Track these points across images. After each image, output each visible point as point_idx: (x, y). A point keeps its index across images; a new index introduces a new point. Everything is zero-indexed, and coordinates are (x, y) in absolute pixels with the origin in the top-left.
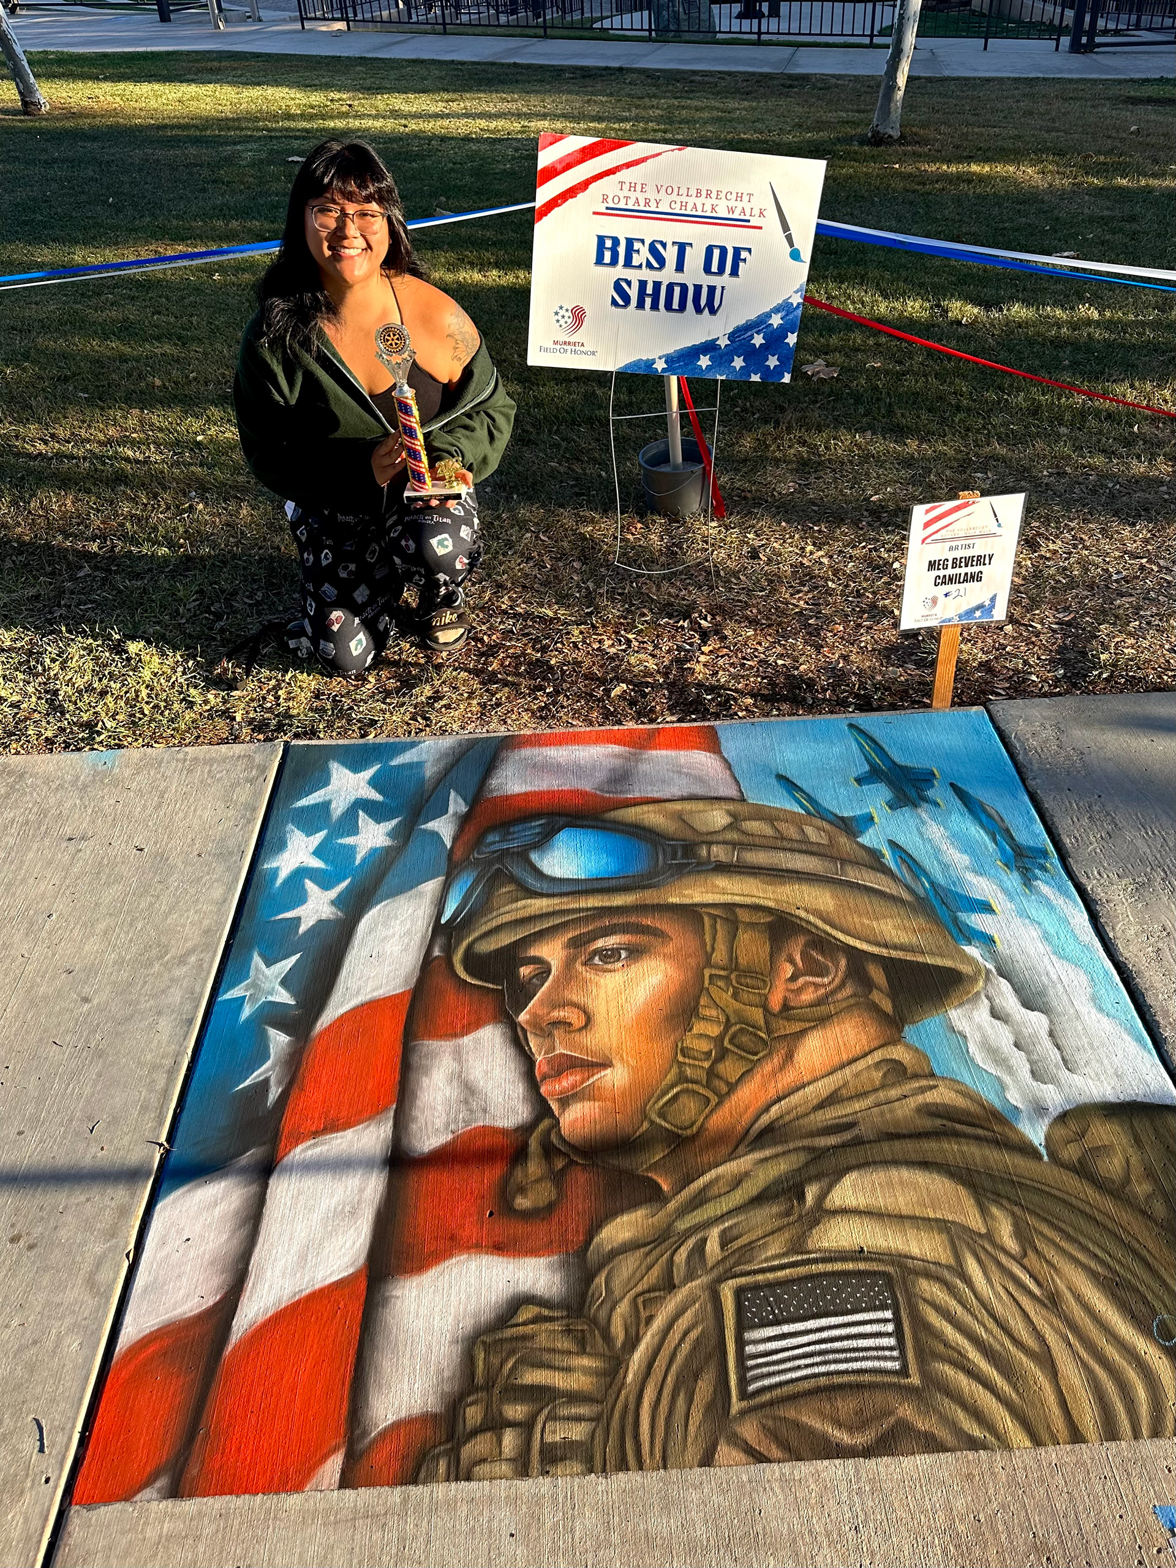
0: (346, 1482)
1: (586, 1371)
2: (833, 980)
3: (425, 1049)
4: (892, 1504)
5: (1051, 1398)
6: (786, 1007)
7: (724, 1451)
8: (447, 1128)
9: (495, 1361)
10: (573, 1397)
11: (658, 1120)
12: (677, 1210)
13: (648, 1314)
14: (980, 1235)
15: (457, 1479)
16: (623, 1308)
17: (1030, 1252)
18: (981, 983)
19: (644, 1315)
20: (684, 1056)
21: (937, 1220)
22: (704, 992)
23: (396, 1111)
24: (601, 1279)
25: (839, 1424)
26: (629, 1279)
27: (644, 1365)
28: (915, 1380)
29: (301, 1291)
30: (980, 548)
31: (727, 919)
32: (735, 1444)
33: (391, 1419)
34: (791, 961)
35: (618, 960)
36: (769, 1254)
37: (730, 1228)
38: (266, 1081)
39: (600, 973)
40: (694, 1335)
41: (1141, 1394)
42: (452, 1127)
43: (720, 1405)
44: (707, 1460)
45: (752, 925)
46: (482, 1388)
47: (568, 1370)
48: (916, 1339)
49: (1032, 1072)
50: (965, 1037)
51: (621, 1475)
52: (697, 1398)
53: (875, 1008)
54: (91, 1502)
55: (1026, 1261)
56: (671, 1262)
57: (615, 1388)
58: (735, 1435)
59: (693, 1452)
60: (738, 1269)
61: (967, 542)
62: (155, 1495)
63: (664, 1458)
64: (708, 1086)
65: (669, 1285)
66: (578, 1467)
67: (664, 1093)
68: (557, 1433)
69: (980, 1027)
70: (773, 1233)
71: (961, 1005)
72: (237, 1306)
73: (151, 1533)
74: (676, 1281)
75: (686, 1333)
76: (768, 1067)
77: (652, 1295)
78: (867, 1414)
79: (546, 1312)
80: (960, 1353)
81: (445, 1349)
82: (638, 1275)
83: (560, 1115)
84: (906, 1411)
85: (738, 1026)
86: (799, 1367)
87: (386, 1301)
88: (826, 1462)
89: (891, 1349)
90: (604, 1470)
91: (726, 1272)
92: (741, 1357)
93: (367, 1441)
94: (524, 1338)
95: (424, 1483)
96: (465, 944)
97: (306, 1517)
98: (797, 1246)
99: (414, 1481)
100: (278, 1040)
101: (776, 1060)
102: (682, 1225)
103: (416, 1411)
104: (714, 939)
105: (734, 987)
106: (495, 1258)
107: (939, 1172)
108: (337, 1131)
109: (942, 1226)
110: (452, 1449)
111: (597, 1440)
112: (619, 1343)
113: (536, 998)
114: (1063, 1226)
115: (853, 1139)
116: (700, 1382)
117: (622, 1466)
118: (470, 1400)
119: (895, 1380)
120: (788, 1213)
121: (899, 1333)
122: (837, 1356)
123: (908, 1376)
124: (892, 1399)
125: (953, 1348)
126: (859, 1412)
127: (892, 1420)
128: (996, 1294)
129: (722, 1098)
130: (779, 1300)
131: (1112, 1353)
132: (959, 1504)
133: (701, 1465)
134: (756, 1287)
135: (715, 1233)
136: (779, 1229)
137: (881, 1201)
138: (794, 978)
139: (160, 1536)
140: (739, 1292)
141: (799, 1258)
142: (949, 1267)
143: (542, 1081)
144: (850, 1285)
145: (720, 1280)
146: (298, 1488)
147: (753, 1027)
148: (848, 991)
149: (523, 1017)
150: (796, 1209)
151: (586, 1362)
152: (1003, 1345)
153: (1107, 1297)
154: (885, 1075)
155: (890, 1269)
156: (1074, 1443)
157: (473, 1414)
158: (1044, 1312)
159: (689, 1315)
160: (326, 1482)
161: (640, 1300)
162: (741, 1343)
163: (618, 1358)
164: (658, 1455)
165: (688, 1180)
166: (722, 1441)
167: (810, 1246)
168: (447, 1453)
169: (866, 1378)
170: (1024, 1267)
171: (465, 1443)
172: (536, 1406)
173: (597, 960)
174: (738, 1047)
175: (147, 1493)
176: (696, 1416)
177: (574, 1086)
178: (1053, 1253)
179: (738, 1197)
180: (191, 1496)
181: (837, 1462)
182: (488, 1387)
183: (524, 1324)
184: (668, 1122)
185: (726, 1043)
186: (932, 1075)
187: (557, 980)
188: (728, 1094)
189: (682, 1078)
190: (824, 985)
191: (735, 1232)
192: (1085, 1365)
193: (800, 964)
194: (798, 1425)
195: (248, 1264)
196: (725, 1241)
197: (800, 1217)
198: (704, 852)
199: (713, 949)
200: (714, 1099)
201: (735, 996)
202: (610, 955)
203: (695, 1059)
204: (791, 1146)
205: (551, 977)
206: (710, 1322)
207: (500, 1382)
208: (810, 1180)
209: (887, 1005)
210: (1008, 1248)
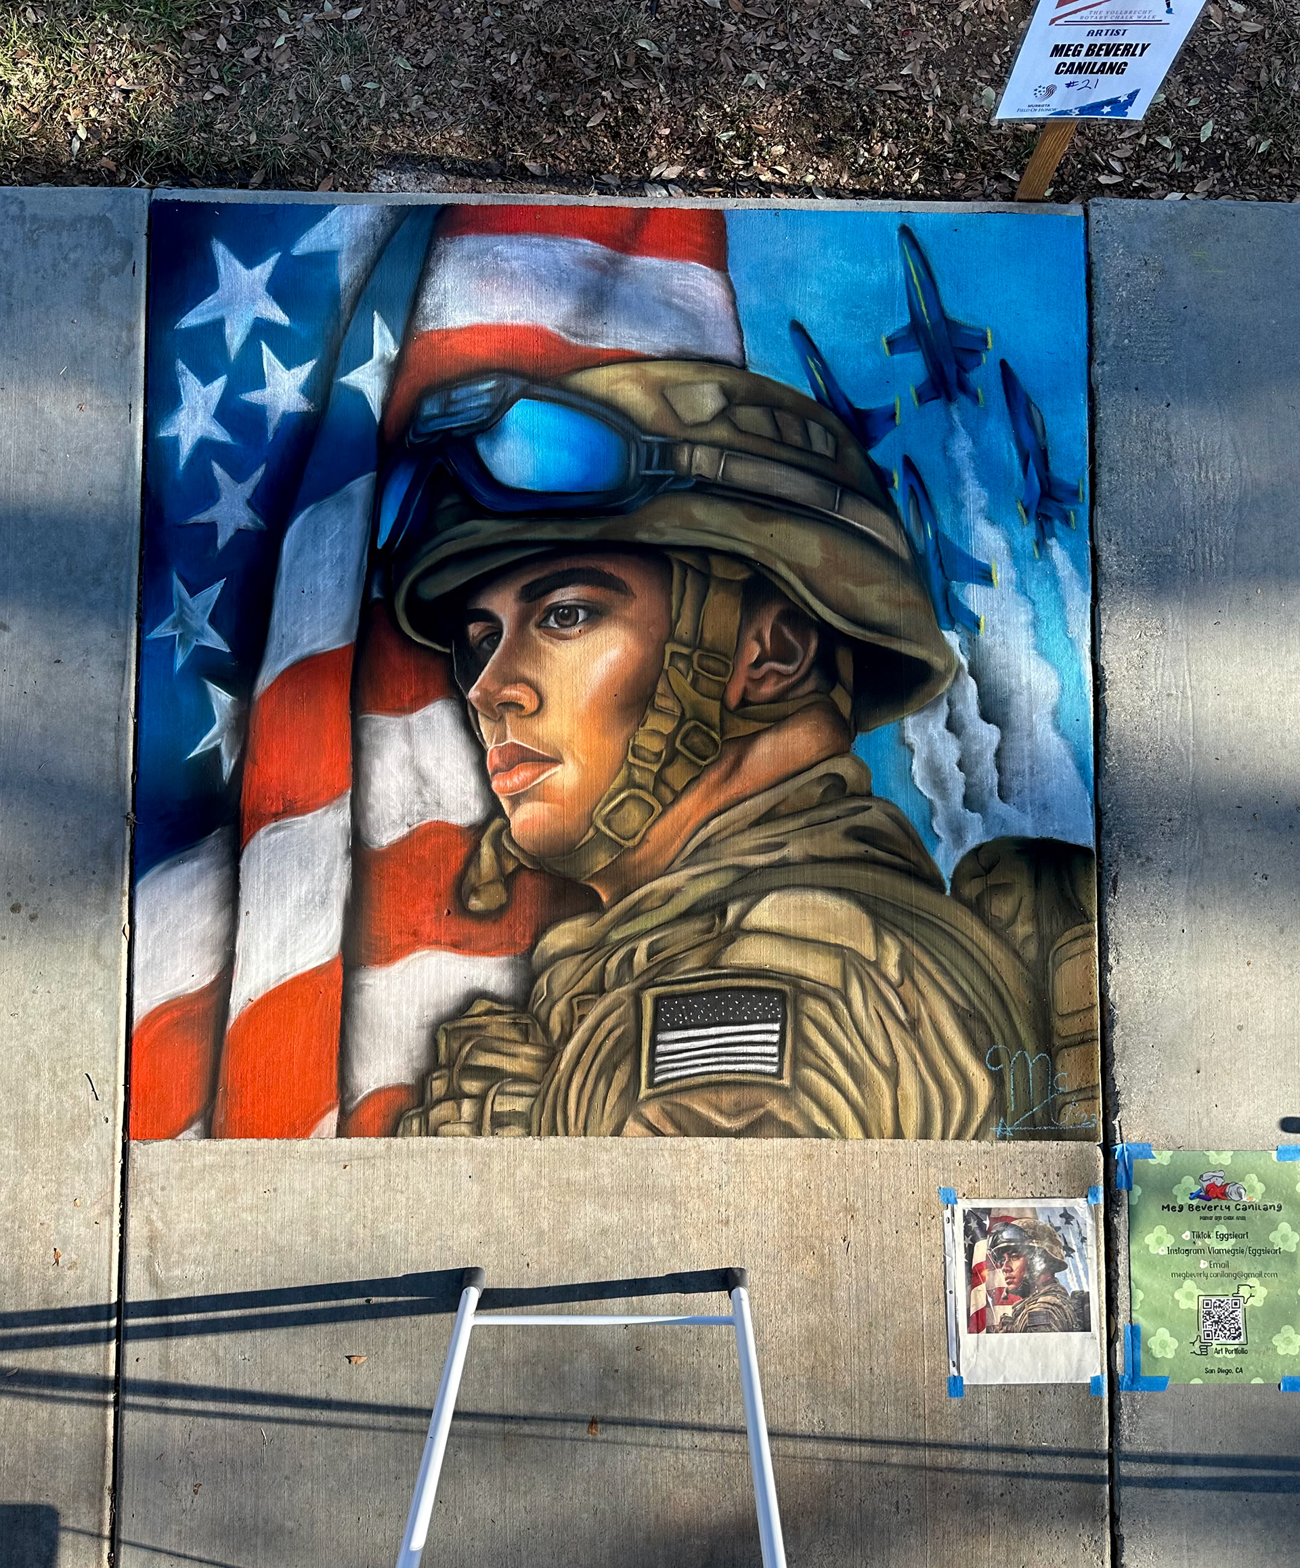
0: (342, 1132)
1: (528, 1057)
2: (799, 668)
3: (374, 726)
4: (749, 1172)
5: (887, 1103)
6: (744, 702)
7: (631, 1126)
8: (402, 821)
9: (455, 1045)
10: (518, 1078)
11: (604, 828)
12: (612, 921)
13: (581, 1013)
14: (869, 962)
15: (427, 1135)
16: (560, 1007)
17: (907, 981)
18: (948, 683)
19: (577, 1014)
20: (634, 756)
21: (836, 945)
22: (663, 675)
23: (352, 797)
24: (543, 981)
25: (721, 1112)
26: (567, 983)
27: (575, 1055)
28: (786, 1082)
29: (285, 975)
30: (1132, 36)
31: (699, 572)
32: (640, 1121)
33: (373, 1087)
34: (759, 639)
35: (575, 624)
36: (687, 967)
37: (657, 941)
38: (217, 750)
39: (555, 640)
40: (617, 1033)
41: (959, 1106)
42: (408, 820)
43: (631, 1091)
44: (617, 1132)
45: (726, 583)
46: (445, 1067)
47: (514, 1055)
48: (794, 1049)
49: (965, 798)
50: (913, 751)
51: (552, 1138)
52: (614, 1084)
53: (834, 710)
54: (144, 1138)
55: (901, 990)
56: (604, 967)
57: (550, 1072)
58: (641, 1115)
59: (608, 1124)
60: (659, 979)
61: (1116, 28)
62: (193, 1136)
63: (585, 1128)
64: (654, 793)
65: (600, 989)
66: (518, 1130)
67: (611, 799)
68: (505, 1105)
69: (930, 742)
70: (693, 948)
71: (920, 710)
72: (231, 986)
73: (197, 1163)
74: (607, 986)
75: (610, 1032)
76: (713, 776)
77: (586, 997)
78: (744, 1105)
79: (497, 1007)
80: (826, 1063)
81: (413, 1034)
82: (575, 979)
83: (511, 814)
84: (774, 1105)
85: (692, 723)
86: (696, 1066)
87: (360, 988)
88: (706, 1139)
89: (773, 1055)
90: (539, 1134)
91: (649, 981)
92: (653, 1054)
93: (355, 1103)
94: (479, 1027)
95: (403, 1136)
96: (406, 584)
97: (313, 1158)
98: (712, 962)
99: (393, 1133)
100: (221, 699)
101: (724, 766)
102: (615, 936)
103: (392, 1082)
104: (681, 600)
105: (695, 671)
106: (453, 955)
107: (849, 899)
108: (297, 815)
109: (838, 951)
110: (422, 1112)
111: (535, 1111)
112: (555, 1037)
113: (486, 668)
114: (942, 958)
115: (780, 860)
116: (617, 1072)
117: (553, 1132)
118: (435, 1075)
119: (770, 1080)
120: (709, 930)
121: (781, 1044)
122: (729, 1058)
123: (781, 1078)
124: (764, 1095)
125: (822, 1058)
126: (737, 1104)
127: (762, 1111)
128: (868, 1016)
129: (666, 807)
130: (690, 1008)
131: (947, 1073)
132: (798, 1175)
133: (612, 1135)
134: (672, 996)
135: (643, 945)
136: (699, 945)
137: (792, 924)
138: (757, 664)
139: (205, 1165)
140: (658, 1000)
141: (712, 972)
142: (835, 990)
143: (493, 774)
144: (751, 1000)
145: (643, 988)
146: (305, 1135)
147: (707, 725)
148: (810, 685)
149: (473, 694)
150: (717, 926)
151: (528, 1050)
152: (862, 1059)
153: (958, 1027)
154: (825, 791)
155: (787, 988)
156: (895, 1138)
157: (438, 1087)
158: (904, 1034)
159: (614, 1016)
160: (326, 1132)
161: (575, 1001)
162: (654, 1043)
163: (554, 1049)
164: (580, 1124)
165: (627, 892)
166: (630, 1118)
167: (723, 962)
168: (418, 1115)
169: (748, 1078)
170: (898, 994)
171: (432, 1108)
172: (487, 1083)
173: (552, 622)
174: (688, 748)
175: (188, 1134)
176: (612, 1098)
177: (525, 784)
178: (926, 983)
179: (669, 911)
180: (222, 1137)
181: (714, 1139)
182: (450, 1065)
183: (479, 1015)
184: (613, 831)
185: (677, 744)
186: (869, 795)
187: (510, 644)
188: (673, 803)
189: (630, 783)
190: (789, 676)
191: (661, 945)
192: (922, 1081)
193: (768, 645)
194: (689, 1110)
195: (234, 947)
196: (652, 952)
197: (720, 933)
198: (684, 458)
199: (679, 616)
200: (658, 809)
201: (694, 684)
202: (566, 615)
203: (645, 760)
204: (724, 863)
205: (502, 641)
206: (631, 1023)
207: (460, 1061)
208: (734, 899)
209: (845, 706)
210: (889, 976)
